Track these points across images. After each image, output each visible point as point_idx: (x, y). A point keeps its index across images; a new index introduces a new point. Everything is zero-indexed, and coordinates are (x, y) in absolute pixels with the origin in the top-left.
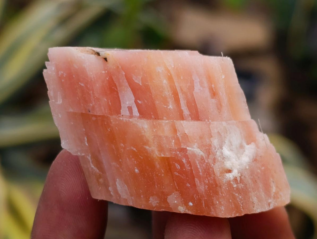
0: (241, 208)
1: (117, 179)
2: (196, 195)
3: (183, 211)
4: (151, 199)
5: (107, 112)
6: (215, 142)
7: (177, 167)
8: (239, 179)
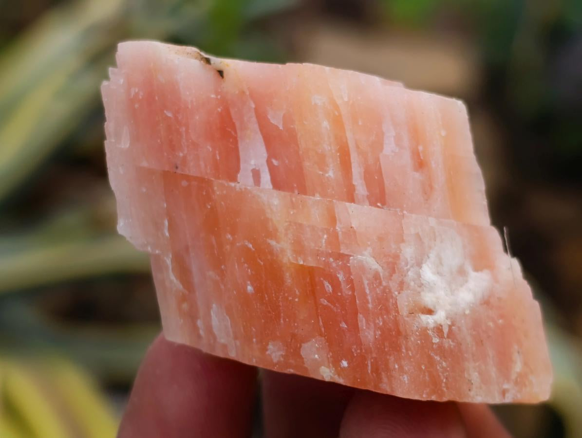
0: (443, 385)
1: (214, 305)
2: (357, 347)
3: (329, 378)
4: (270, 347)
5: (209, 171)
6: (408, 252)
7: (327, 289)
8: (446, 330)
